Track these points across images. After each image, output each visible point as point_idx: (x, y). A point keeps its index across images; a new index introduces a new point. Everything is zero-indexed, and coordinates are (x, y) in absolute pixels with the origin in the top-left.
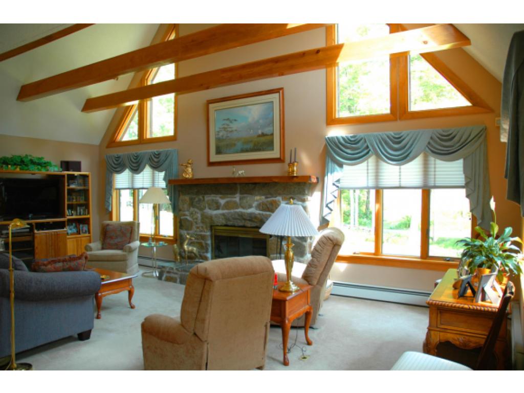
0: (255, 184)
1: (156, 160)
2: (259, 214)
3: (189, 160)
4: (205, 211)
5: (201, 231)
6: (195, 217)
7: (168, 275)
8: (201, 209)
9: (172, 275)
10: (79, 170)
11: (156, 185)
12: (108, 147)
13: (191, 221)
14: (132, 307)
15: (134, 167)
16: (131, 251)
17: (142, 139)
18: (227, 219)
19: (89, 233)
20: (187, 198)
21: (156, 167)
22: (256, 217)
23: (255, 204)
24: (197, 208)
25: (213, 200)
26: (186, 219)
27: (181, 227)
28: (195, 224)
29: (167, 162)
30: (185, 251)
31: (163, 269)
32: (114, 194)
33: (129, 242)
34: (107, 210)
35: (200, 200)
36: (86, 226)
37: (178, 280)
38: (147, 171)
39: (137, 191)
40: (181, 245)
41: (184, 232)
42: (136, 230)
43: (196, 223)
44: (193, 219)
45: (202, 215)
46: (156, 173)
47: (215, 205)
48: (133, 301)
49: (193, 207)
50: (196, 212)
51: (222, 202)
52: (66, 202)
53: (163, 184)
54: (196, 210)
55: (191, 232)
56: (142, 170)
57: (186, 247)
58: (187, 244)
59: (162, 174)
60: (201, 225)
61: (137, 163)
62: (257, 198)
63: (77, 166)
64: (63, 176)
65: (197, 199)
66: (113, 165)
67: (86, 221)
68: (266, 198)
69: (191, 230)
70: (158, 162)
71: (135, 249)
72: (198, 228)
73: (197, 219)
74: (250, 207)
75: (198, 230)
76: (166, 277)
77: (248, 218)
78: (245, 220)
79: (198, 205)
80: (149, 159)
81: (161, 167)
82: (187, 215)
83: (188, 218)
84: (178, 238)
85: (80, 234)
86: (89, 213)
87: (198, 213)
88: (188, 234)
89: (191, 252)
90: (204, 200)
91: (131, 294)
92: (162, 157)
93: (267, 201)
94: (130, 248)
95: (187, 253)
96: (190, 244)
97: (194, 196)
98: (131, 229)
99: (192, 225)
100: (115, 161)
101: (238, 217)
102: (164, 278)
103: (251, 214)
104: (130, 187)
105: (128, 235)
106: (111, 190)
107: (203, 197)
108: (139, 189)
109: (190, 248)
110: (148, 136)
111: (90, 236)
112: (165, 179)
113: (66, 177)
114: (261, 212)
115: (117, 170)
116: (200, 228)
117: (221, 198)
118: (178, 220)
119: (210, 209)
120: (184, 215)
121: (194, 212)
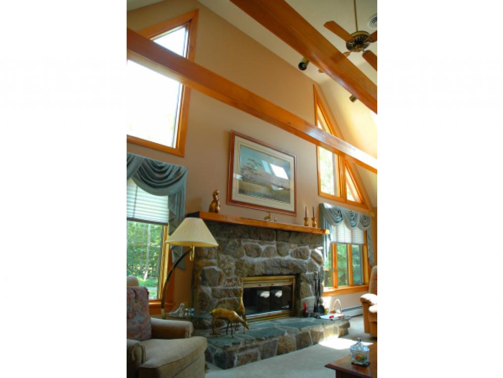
0: (290, 232)
2: (295, 261)
4: (243, 258)
6: (227, 266)
8: (237, 257)
13: (220, 273)
18: (266, 268)
22: (292, 264)
23: (290, 251)
24: (232, 255)
25: (252, 245)
26: (214, 269)
27: (203, 281)
28: (225, 276)
35: (235, 245)
41: (207, 290)
43: (229, 274)
44: (224, 270)
45: (239, 264)
47: (255, 251)
49: (225, 254)
50: (229, 260)
51: (263, 248)
54: (230, 257)
60: (233, 276)
62: (293, 245)
65: (230, 243)
68: (299, 246)
69: (219, 284)
72: (230, 281)
73: (230, 269)
74: (287, 254)
75: (230, 284)
77: (286, 266)
78: (282, 267)
79: (231, 251)
81: (167, 189)
83: (216, 268)
87: (232, 261)
90: (240, 245)
92: (170, 174)
93: (301, 249)
99: (221, 278)
101: (277, 265)
103: (287, 261)
107: (240, 242)
114: (295, 259)
116: (233, 281)
117: (260, 244)
119: (250, 256)
120: (212, 264)
121: (226, 260)
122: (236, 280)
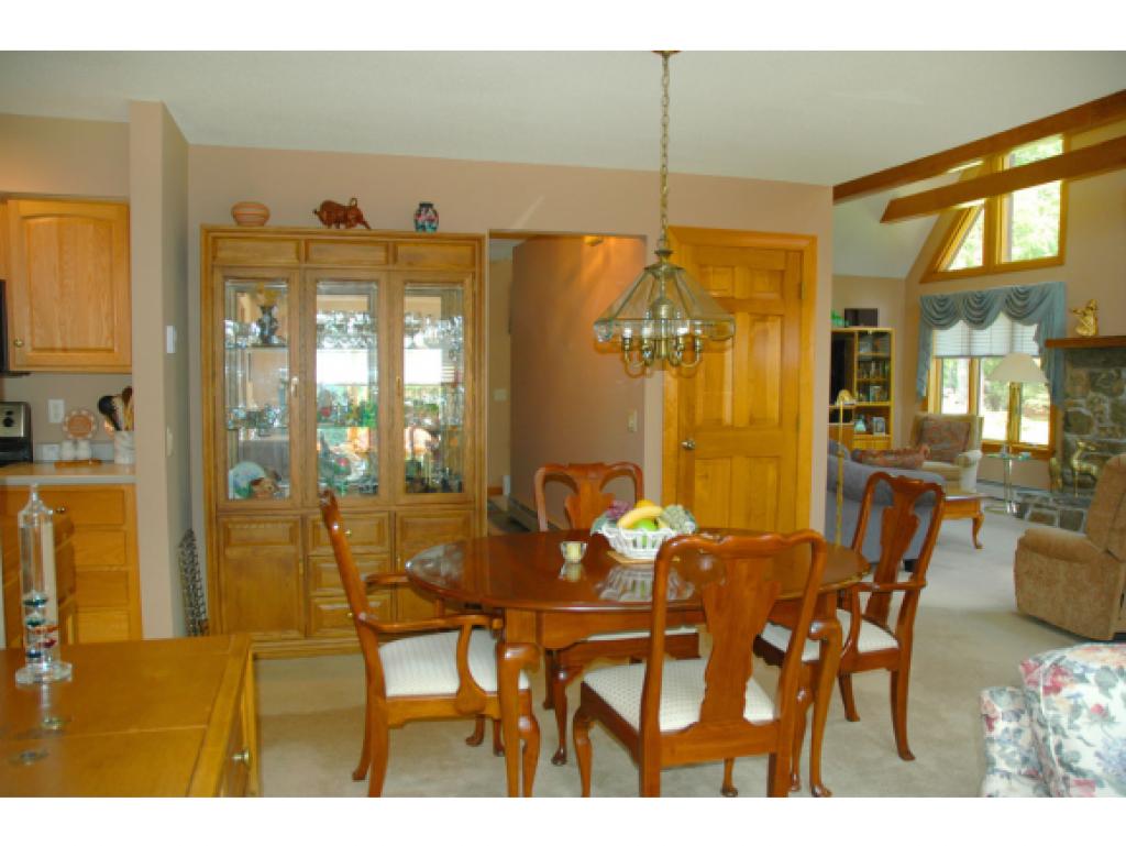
1: (1019, 303)
3: (1090, 302)
4: (1121, 396)
5: (1110, 436)
6: (1096, 410)
7: (1037, 510)
8: (1112, 394)
9: (1045, 511)
10: (875, 324)
11: (1018, 349)
12: (924, 281)
13: (1088, 417)
14: (978, 546)
15: (974, 316)
16: (967, 464)
17: (991, 266)
19: (887, 432)
20: (1083, 373)
21: (1019, 314)
24: (1104, 392)
26: (1079, 413)
27: (1067, 426)
28: (1096, 422)
29: (1043, 307)
30: (1073, 469)
31: (1028, 500)
32: (933, 366)
33: (964, 451)
34: (919, 394)
35: (1110, 377)
36: (882, 419)
37: (1057, 521)
38: (1001, 324)
39: (977, 361)
40: (1066, 460)
41: (1071, 437)
42: (977, 431)
43: (1100, 420)
44: (1095, 413)
45: (1114, 406)
46: (1019, 326)
48: (981, 537)
49: (1095, 391)
50: (1100, 400)
52: (856, 379)
53: (1033, 348)
54: (1101, 395)
55: (1087, 436)
56: (990, 323)
57: (1075, 463)
58: (1079, 459)
59: (1031, 330)
60: (1110, 424)
61: (981, 309)
63: (870, 316)
64: (851, 334)
65: (1103, 376)
66: (934, 314)
67: (884, 412)
69: (1088, 432)
70: (1025, 306)
71: (973, 464)
72: (1103, 429)
73: (1102, 412)
75: (1103, 434)
76: (1033, 514)
79: (1106, 387)
80: (1007, 301)
81: (1030, 317)
82: (1081, 406)
83: (1084, 411)
84: (1058, 447)
85: (871, 433)
86: (888, 398)
87: (1104, 402)
88: (1082, 440)
89: (1087, 473)
90: (1119, 377)
91: (977, 524)
92: (1034, 299)
94: (967, 459)
95: (1077, 473)
96: (1086, 458)
97: (1097, 370)
98: (966, 427)
99: (1090, 423)
100: (937, 308)
102: (1027, 515)
104: (965, 353)
105: (963, 437)
106: (927, 359)
107: (1119, 373)
108: (980, 357)
109: (1085, 466)
110: (1004, 260)
111: (889, 439)
112: (1037, 338)
113: (857, 335)
115: (942, 322)
116: (1108, 431)
118: (1061, 415)
120: (1076, 405)
121: (1096, 400)
122: (1113, 428)
